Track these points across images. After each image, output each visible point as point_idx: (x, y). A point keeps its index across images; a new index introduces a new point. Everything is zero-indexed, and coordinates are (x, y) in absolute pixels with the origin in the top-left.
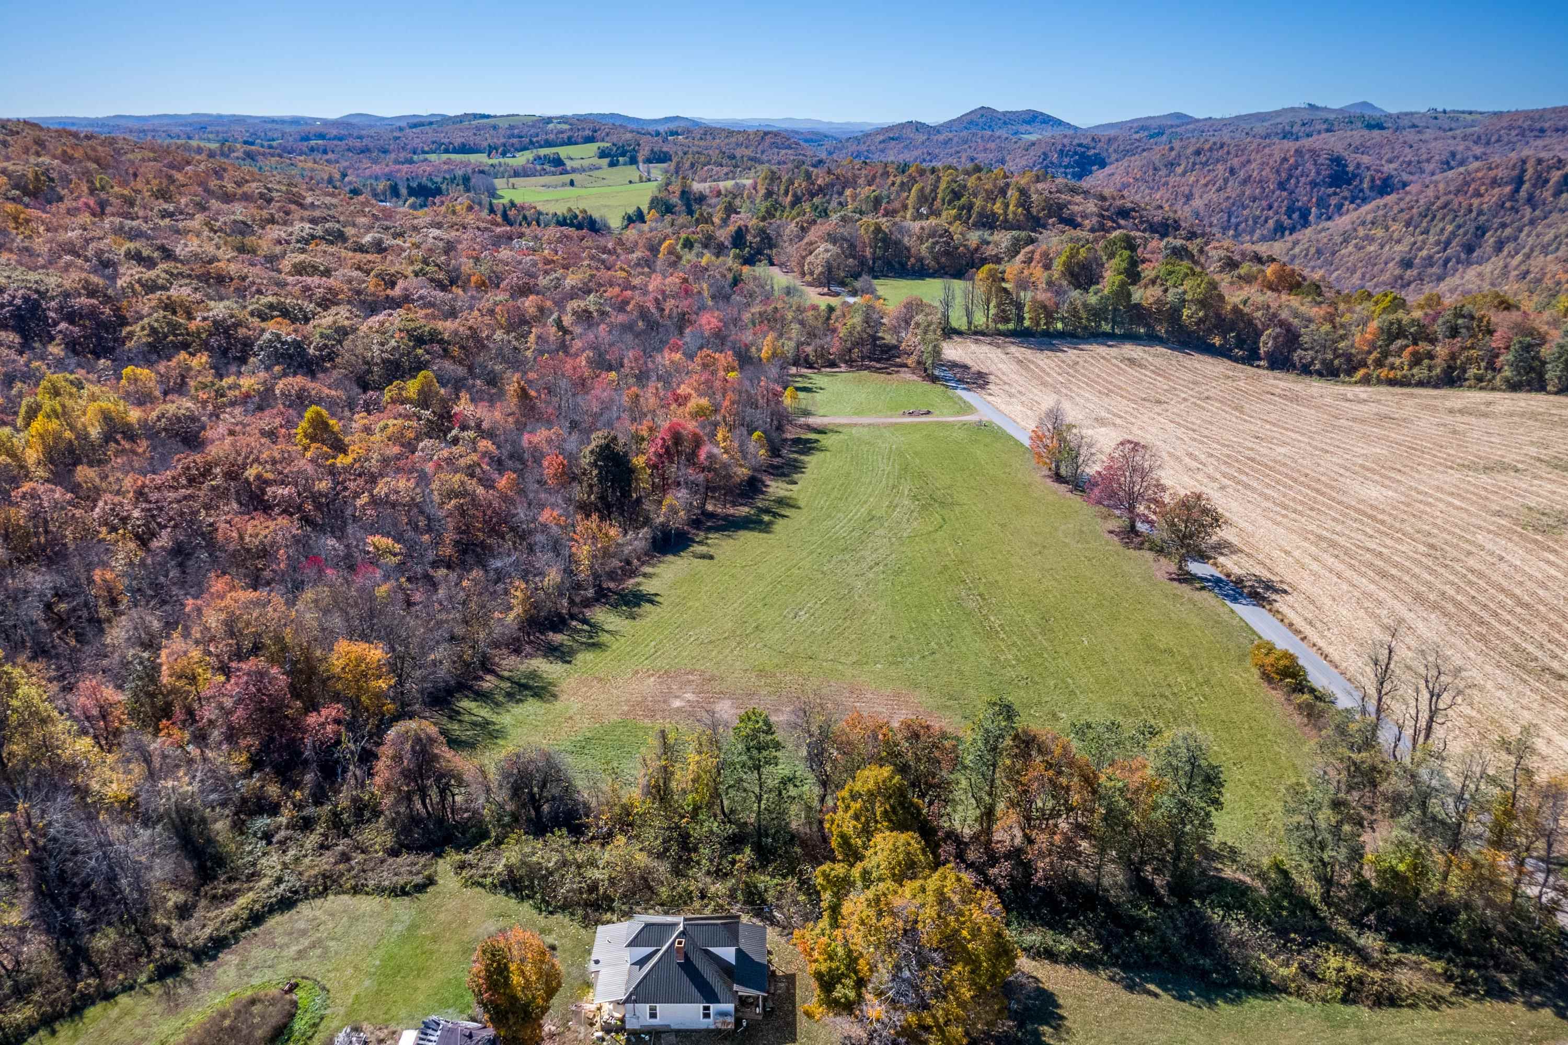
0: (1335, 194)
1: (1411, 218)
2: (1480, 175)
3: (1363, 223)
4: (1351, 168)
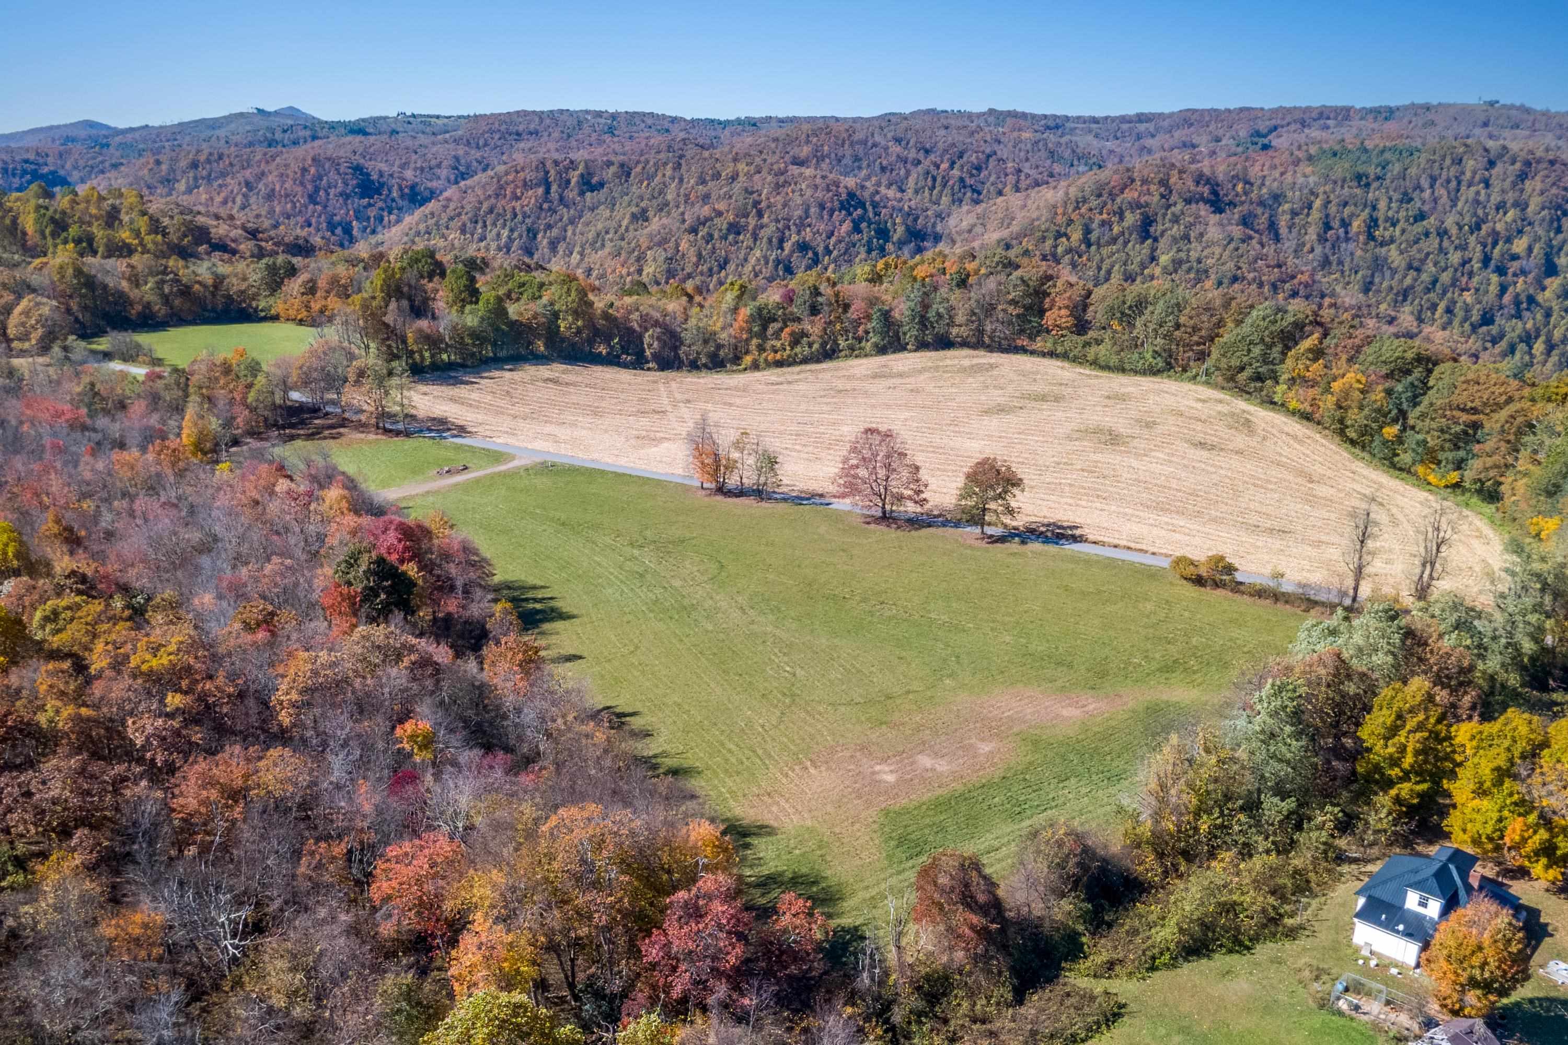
0: (370, 205)
1: (464, 225)
2: (510, 178)
3: (418, 234)
4: (375, 177)
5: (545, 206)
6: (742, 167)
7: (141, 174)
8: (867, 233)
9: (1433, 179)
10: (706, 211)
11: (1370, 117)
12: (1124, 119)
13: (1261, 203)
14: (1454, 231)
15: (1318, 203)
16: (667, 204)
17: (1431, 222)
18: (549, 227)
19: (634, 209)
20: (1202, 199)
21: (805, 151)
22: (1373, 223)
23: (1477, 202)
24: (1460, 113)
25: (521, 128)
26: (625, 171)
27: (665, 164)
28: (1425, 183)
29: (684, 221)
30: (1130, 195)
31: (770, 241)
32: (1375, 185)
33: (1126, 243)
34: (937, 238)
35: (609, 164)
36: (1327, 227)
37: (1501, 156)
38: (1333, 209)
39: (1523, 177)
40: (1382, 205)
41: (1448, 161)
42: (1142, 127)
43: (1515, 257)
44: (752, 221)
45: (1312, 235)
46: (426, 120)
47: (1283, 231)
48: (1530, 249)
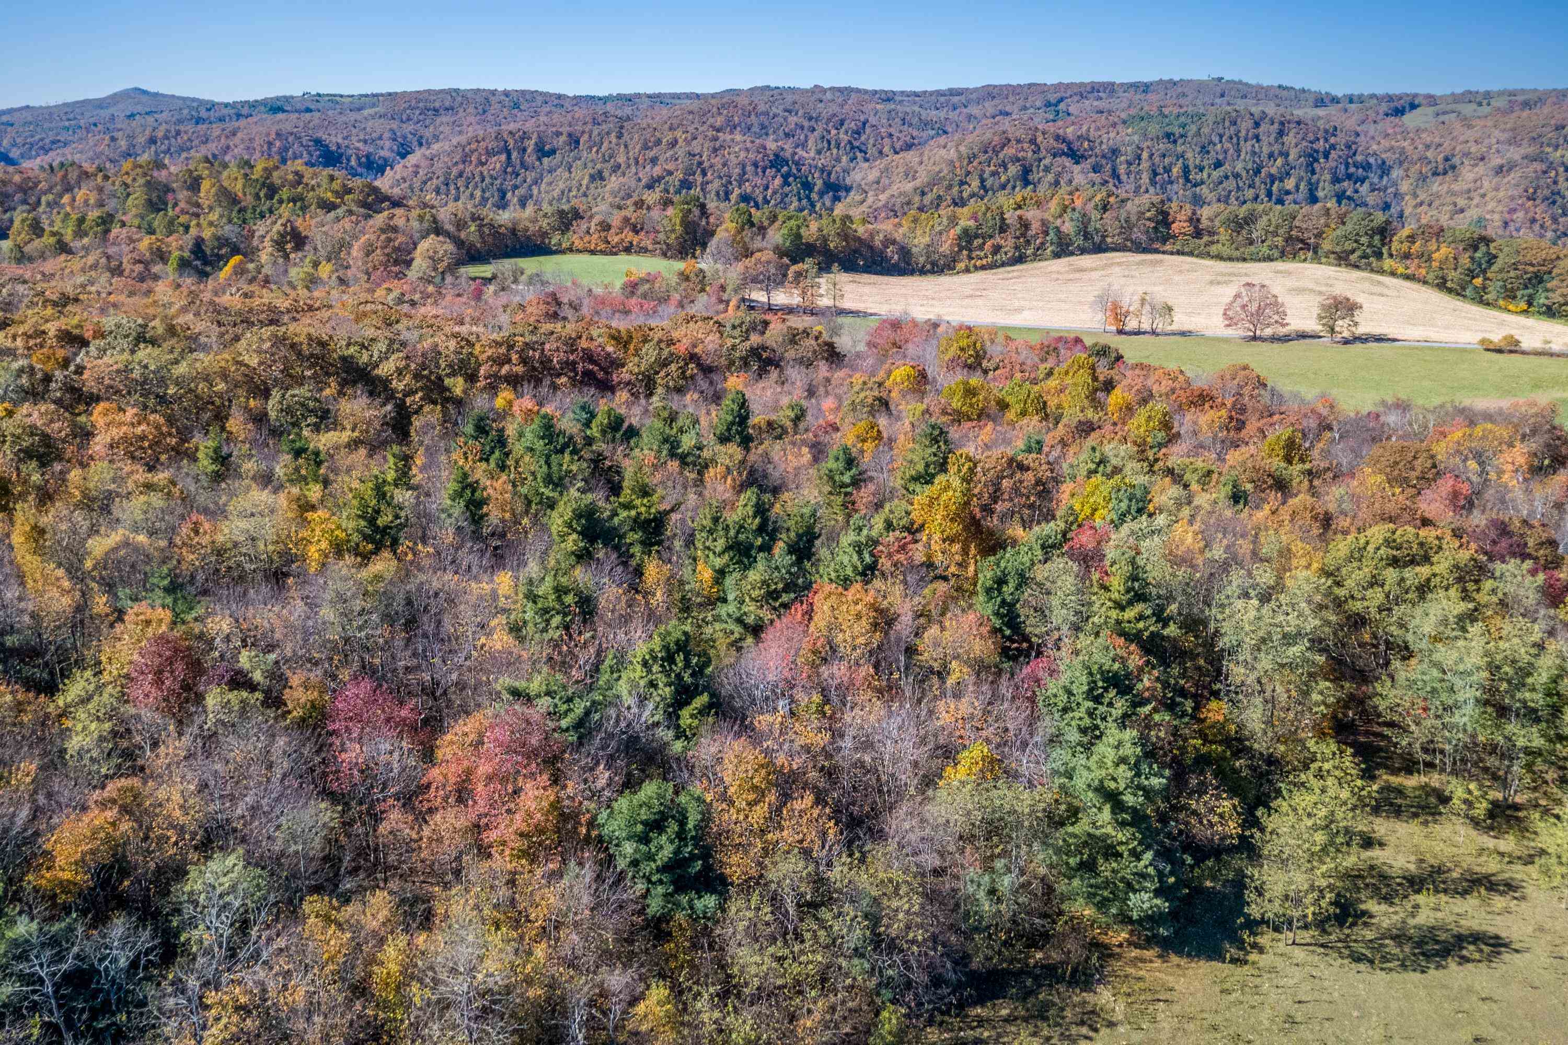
2: (474, 146)
4: (332, 148)
5: (509, 170)
6: (678, 134)
7: (98, 149)
8: (795, 187)
9: (1221, 136)
10: (657, 171)
11: (1132, 90)
12: (939, 93)
13: (1104, 156)
14: (1244, 174)
15: (1145, 155)
16: (619, 166)
17: (1227, 167)
18: (516, 187)
19: (592, 171)
20: (1064, 154)
21: (719, 121)
22: (1186, 171)
23: (1254, 153)
24: (1200, 87)
25: (437, 105)
26: (574, 141)
27: (608, 133)
28: (1216, 139)
29: (640, 180)
30: (1009, 151)
31: (718, 194)
32: (1180, 141)
33: (1014, 188)
34: (848, 189)
35: (558, 134)
36: (1155, 174)
37: (1262, 119)
38: (1157, 159)
39: (1281, 133)
40: (1189, 155)
41: (1227, 124)
42: (955, 99)
43: (1288, 193)
44: (699, 178)
45: (1145, 178)
46: (334, 99)
47: (1124, 177)
48: (1297, 187)
